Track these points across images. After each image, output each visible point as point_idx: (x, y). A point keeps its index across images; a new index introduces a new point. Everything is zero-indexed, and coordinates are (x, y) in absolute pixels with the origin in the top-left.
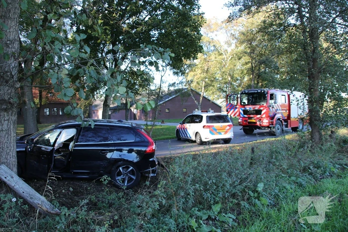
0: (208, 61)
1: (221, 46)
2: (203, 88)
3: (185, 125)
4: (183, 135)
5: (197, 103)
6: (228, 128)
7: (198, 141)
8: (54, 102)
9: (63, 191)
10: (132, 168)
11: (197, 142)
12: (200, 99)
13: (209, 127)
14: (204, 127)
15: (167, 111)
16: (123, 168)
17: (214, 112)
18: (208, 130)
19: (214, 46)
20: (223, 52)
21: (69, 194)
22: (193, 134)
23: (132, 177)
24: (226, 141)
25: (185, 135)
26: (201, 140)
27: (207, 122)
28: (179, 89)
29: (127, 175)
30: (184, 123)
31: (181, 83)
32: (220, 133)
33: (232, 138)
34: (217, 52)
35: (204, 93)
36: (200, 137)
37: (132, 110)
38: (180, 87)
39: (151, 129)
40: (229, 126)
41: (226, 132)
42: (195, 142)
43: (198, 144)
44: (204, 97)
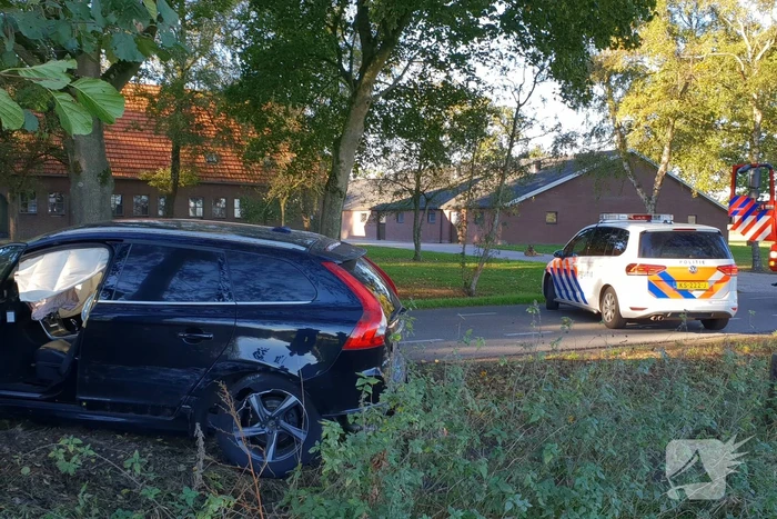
0: (688, 61)
1: (736, 10)
2: (667, 149)
3: (570, 259)
4: (563, 292)
5: (643, 196)
6: (719, 275)
7: (609, 315)
8: (216, 181)
9: (26, 470)
10: (293, 399)
11: (605, 317)
12: (654, 182)
13: (646, 269)
14: (629, 269)
15: (550, 218)
16: (263, 398)
17: (676, 221)
18: (643, 281)
19: (713, 11)
20: (741, 32)
21: (40, 485)
22: (595, 293)
23: (294, 431)
24: (711, 322)
25: (571, 293)
26: (617, 311)
27: (643, 253)
28: (592, 152)
29: (277, 423)
30: (567, 253)
31: (597, 132)
32: (686, 294)
33: (733, 313)
34: (720, 32)
35: (667, 165)
36: (616, 303)
37: (447, 213)
38: (594, 145)
39: (476, 269)
40: (720, 268)
41: (709, 292)
42: (597, 317)
43: (608, 326)
44: (668, 177)
